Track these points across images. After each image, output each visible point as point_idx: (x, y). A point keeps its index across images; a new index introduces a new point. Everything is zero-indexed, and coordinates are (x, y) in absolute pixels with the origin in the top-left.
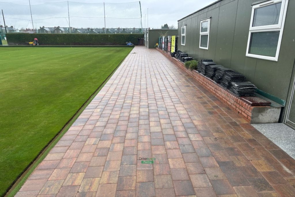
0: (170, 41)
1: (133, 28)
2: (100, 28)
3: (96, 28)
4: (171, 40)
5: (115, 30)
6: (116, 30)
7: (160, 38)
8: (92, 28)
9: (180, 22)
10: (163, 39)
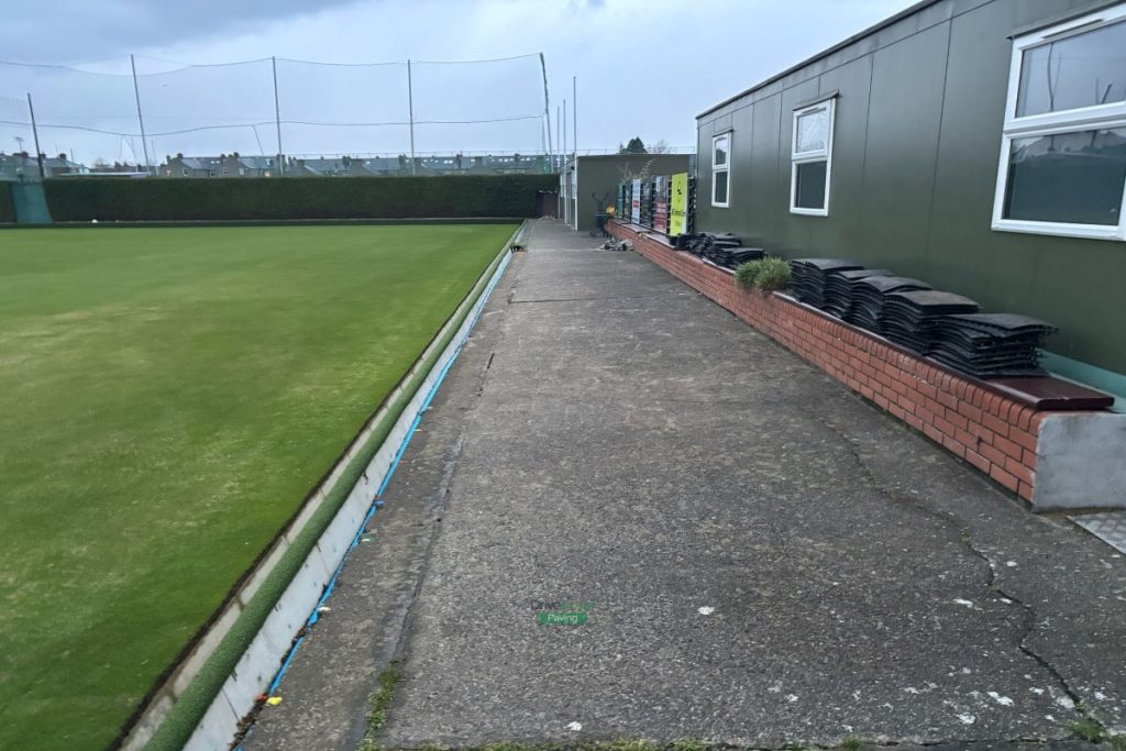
0: (665, 194)
1: (513, 154)
2: (390, 156)
3: (374, 157)
4: (670, 192)
5: (446, 162)
6: (451, 162)
7: (624, 187)
8: (360, 157)
9: (704, 120)
10: (636, 189)
